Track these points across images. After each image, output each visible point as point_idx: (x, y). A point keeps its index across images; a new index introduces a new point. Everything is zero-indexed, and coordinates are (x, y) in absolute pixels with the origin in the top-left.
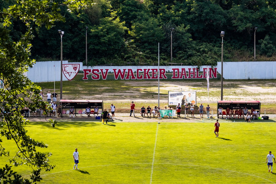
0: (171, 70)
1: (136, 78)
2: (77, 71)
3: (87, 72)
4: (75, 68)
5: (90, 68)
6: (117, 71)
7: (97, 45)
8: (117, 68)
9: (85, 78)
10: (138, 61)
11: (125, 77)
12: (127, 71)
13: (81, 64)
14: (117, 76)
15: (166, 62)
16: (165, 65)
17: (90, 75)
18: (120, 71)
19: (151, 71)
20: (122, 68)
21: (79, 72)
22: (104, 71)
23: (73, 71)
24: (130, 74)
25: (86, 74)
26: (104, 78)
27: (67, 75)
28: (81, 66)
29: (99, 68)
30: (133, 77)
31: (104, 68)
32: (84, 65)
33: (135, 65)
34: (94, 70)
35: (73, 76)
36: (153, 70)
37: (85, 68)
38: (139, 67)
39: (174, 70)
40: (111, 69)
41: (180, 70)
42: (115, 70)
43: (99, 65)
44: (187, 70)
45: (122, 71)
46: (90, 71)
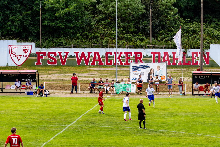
0: (150, 55)
1: (105, 63)
2: (28, 54)
3: (41, 55)
4: (25, 50)
5: (44, 50)
6: (80, 54)
7: (53, 21)
8: (80, 51)
9: (39, 63)
10: (107, 42)
11: (90, 63)
12: (92, 54)
13: (34, 44)
14: (79, 61)
15: (143, 43)
16: (142, 47)
17: (45, 60)
18: (83, 54)
19: (123, 55)
20: (86, 51)
21: (31, 55)
22: (63, 54)
23: (23, 54)
24: (97, 58)
25: (39, 57)
26: (63, 63)
27: (15, 59)
28: (33, 48)
29: (57, 50)
30: (101, 63)
31: (63, 50)
32: (37, 46)
33: (102, 47)
34: (49, 53)
35: (23, 60)
36: (127, 53)
37: (39, 50)
38: (108, 50)
39: (154, 53)
40: (72, 51)
41: (162, 55)
42: (77, 53)
43: (56, 46)
44: (170, 54)
45: (86, 54)
46: (44, 53)
